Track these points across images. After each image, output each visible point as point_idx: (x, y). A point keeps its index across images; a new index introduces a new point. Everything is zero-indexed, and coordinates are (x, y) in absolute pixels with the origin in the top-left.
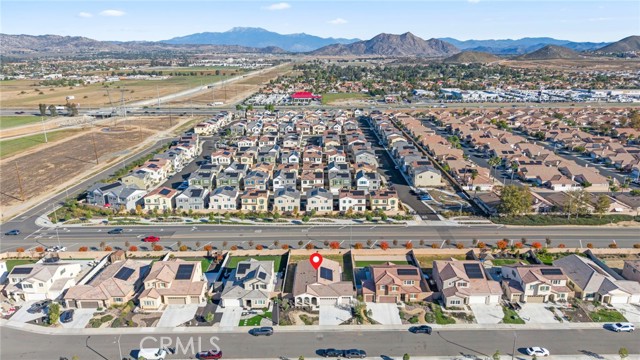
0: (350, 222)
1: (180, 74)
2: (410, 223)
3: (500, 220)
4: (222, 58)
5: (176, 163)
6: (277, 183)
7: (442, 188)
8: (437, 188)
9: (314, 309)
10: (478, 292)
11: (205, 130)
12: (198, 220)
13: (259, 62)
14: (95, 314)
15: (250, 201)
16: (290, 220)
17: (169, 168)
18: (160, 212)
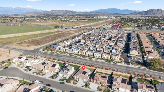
0: (104, 61)
1: (90, 20)
2: (120, 64)
3: (150, 68)
4: (103, 16)
5: (73, 41)
6: (91, 48)
7: (138, 56)
8: (137, 56)
9: (77, 81)
10: (123, 87)
11: (85, 34)
12: (69, 54)
13: (112, 17)
14: (35, 71)
15: (81, 52)
16: (88, 58)
17: (71, 42)
18: (62, 51)
